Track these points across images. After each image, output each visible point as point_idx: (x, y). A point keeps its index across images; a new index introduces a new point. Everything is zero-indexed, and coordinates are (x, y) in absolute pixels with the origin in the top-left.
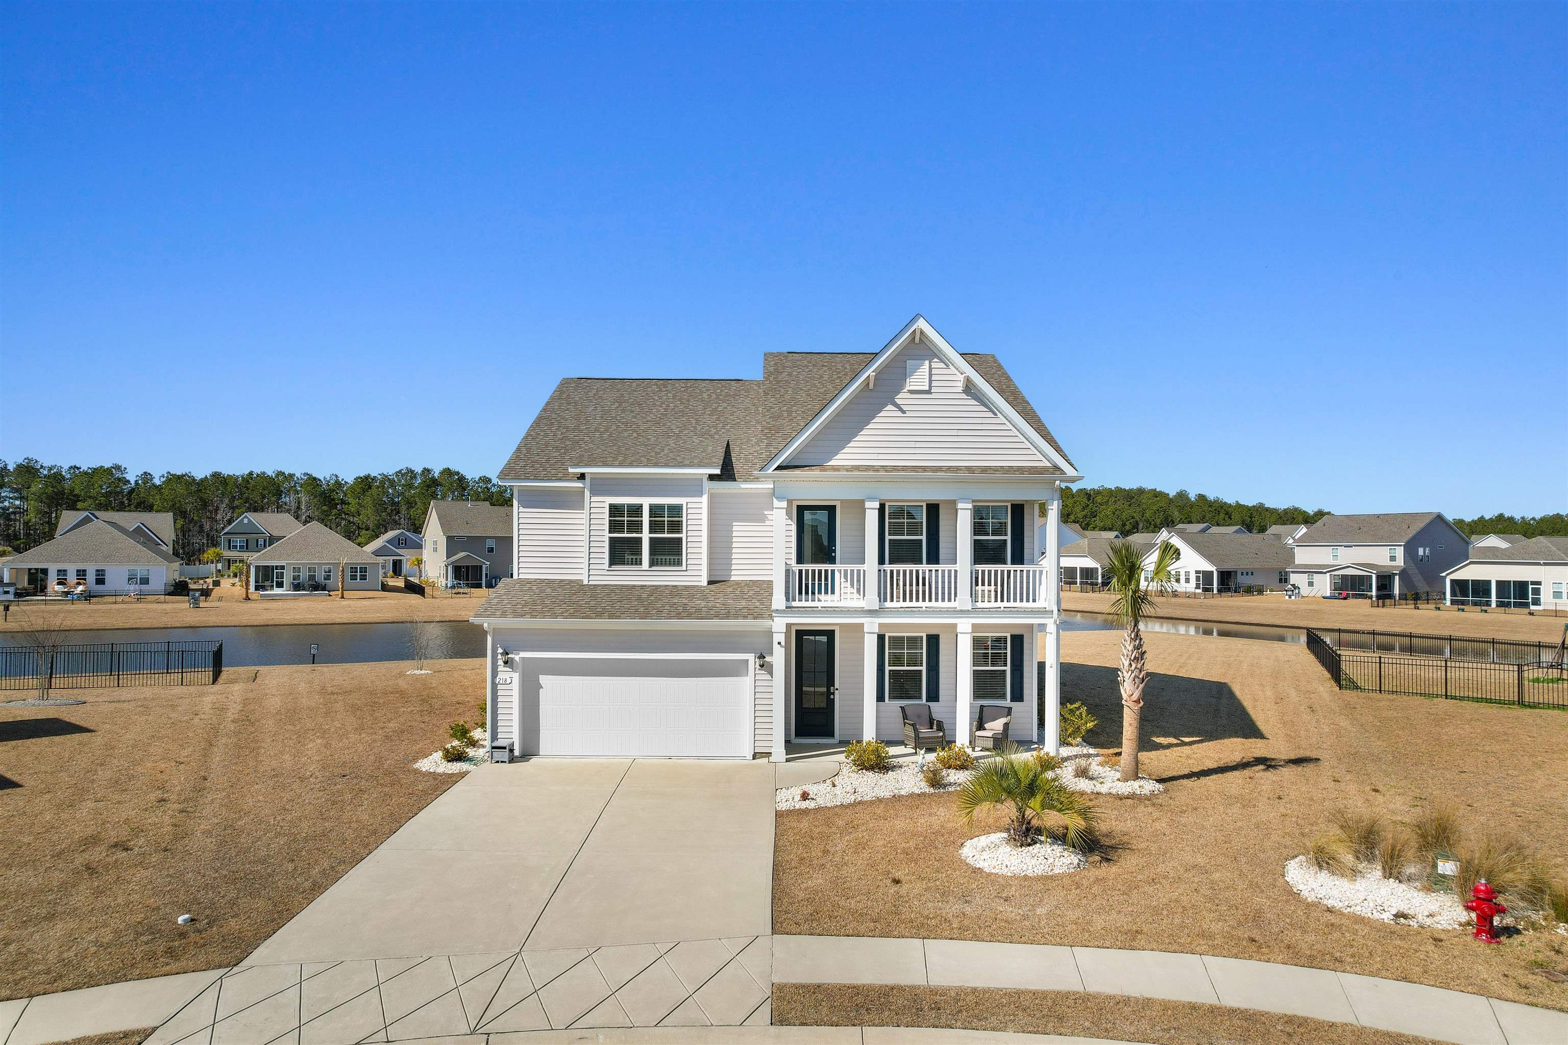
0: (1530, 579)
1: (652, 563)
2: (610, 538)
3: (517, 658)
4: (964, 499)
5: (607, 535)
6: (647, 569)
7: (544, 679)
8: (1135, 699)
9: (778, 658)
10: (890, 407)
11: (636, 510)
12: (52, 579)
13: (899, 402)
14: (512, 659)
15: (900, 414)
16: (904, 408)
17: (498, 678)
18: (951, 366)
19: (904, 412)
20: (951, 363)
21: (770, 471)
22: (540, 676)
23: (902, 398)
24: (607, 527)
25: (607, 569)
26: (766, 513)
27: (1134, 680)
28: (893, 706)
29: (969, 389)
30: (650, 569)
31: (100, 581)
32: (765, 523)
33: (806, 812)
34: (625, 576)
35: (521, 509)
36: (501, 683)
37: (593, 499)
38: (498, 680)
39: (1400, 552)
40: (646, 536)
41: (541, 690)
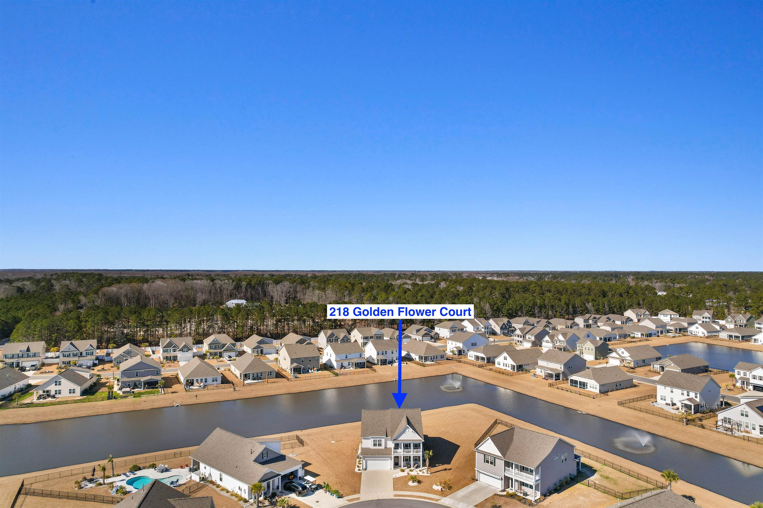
0: (586, 382)
2: (373, 443)
3: (365, 459)
6: (378, 447)
7: (368, 462)
9: (393, 459)
11: (376, 440)
12: (195, 381)
26: (391, 442)
28: (405, 462)
31: (206, 382)
33: (395, 478)
34: (375, 448)
39: (562, 366)
40: (378, 443)
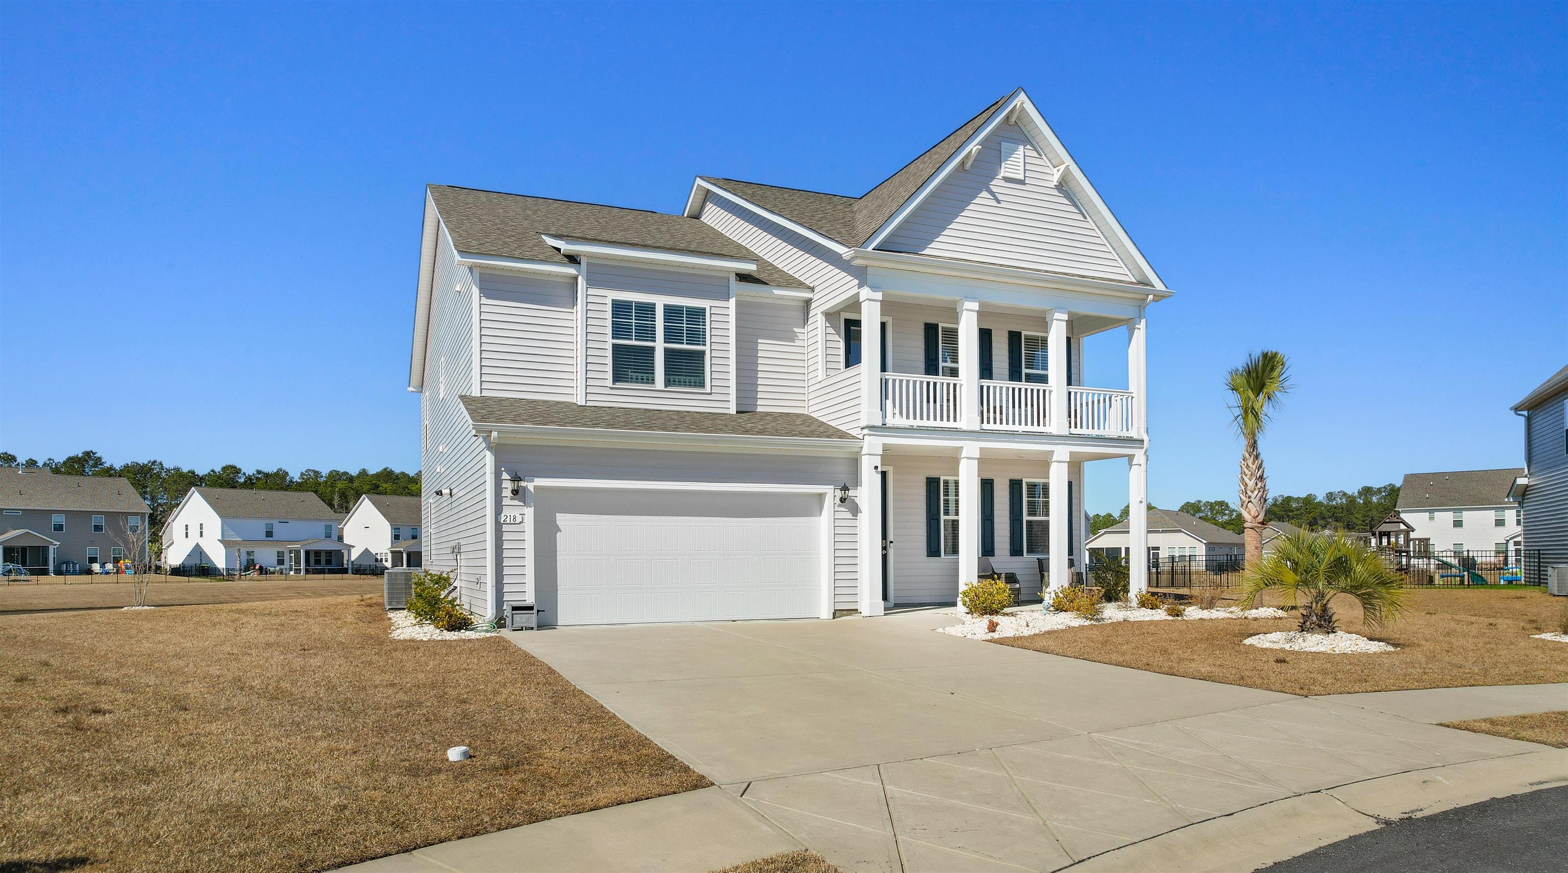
1: (668, 383)
2: (614, 346)
3: (530, 486)
4: (1060, 309)
5: (610, 341)
6: (663, 388)
7: (562, 519)
8: (1261, 521)
10: (984, 194)
11: (648, 309)
13: (994, 189)
14: (525, 488)
15: (994, 203)
16: (1000, 197)
17: (503, 515)
18: (1043, 156)
19: (998, 201)
20: (1044, 152)
21: (870, 249)
22: (557, 514)
23: (997, 185)
24: (609, 330)
25: (611, 386)
26: (796, 330)
27: (1260, 500)
29: (1064, 187)
30: (666, 389)
32: (794, 342)
34: (633, 396)
35: (484, 300)
36: (508, 522)
37: (591, 291)
38: (503, 518)
40: (660, 345)
41: (558, 534)
